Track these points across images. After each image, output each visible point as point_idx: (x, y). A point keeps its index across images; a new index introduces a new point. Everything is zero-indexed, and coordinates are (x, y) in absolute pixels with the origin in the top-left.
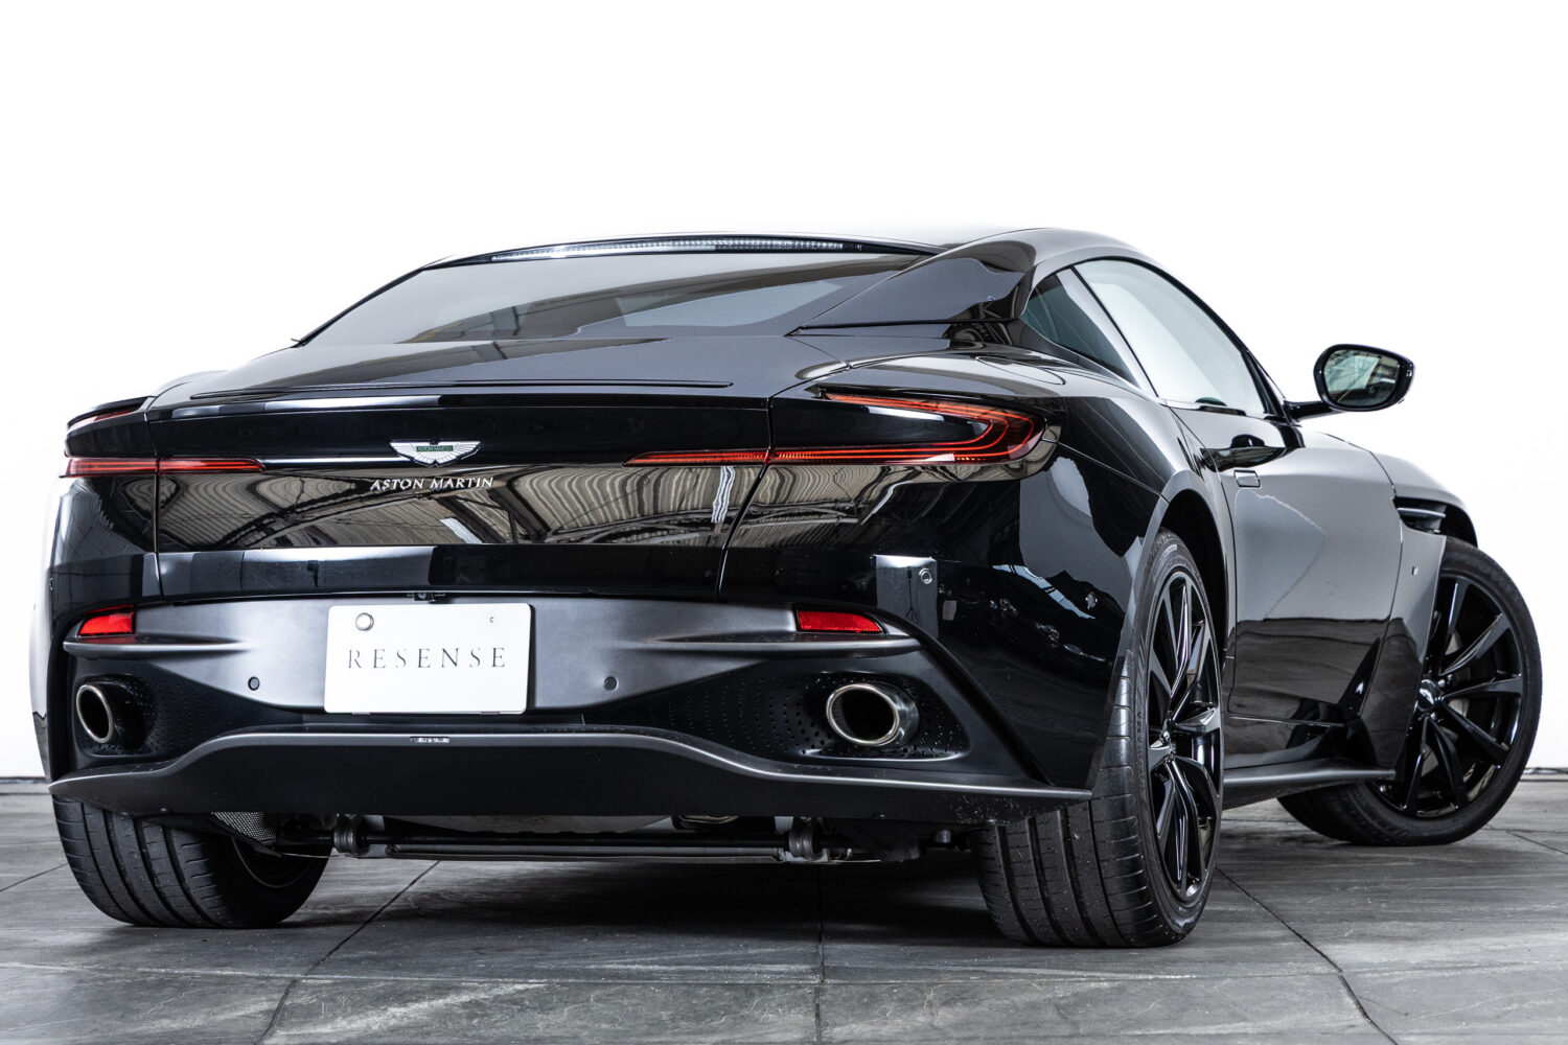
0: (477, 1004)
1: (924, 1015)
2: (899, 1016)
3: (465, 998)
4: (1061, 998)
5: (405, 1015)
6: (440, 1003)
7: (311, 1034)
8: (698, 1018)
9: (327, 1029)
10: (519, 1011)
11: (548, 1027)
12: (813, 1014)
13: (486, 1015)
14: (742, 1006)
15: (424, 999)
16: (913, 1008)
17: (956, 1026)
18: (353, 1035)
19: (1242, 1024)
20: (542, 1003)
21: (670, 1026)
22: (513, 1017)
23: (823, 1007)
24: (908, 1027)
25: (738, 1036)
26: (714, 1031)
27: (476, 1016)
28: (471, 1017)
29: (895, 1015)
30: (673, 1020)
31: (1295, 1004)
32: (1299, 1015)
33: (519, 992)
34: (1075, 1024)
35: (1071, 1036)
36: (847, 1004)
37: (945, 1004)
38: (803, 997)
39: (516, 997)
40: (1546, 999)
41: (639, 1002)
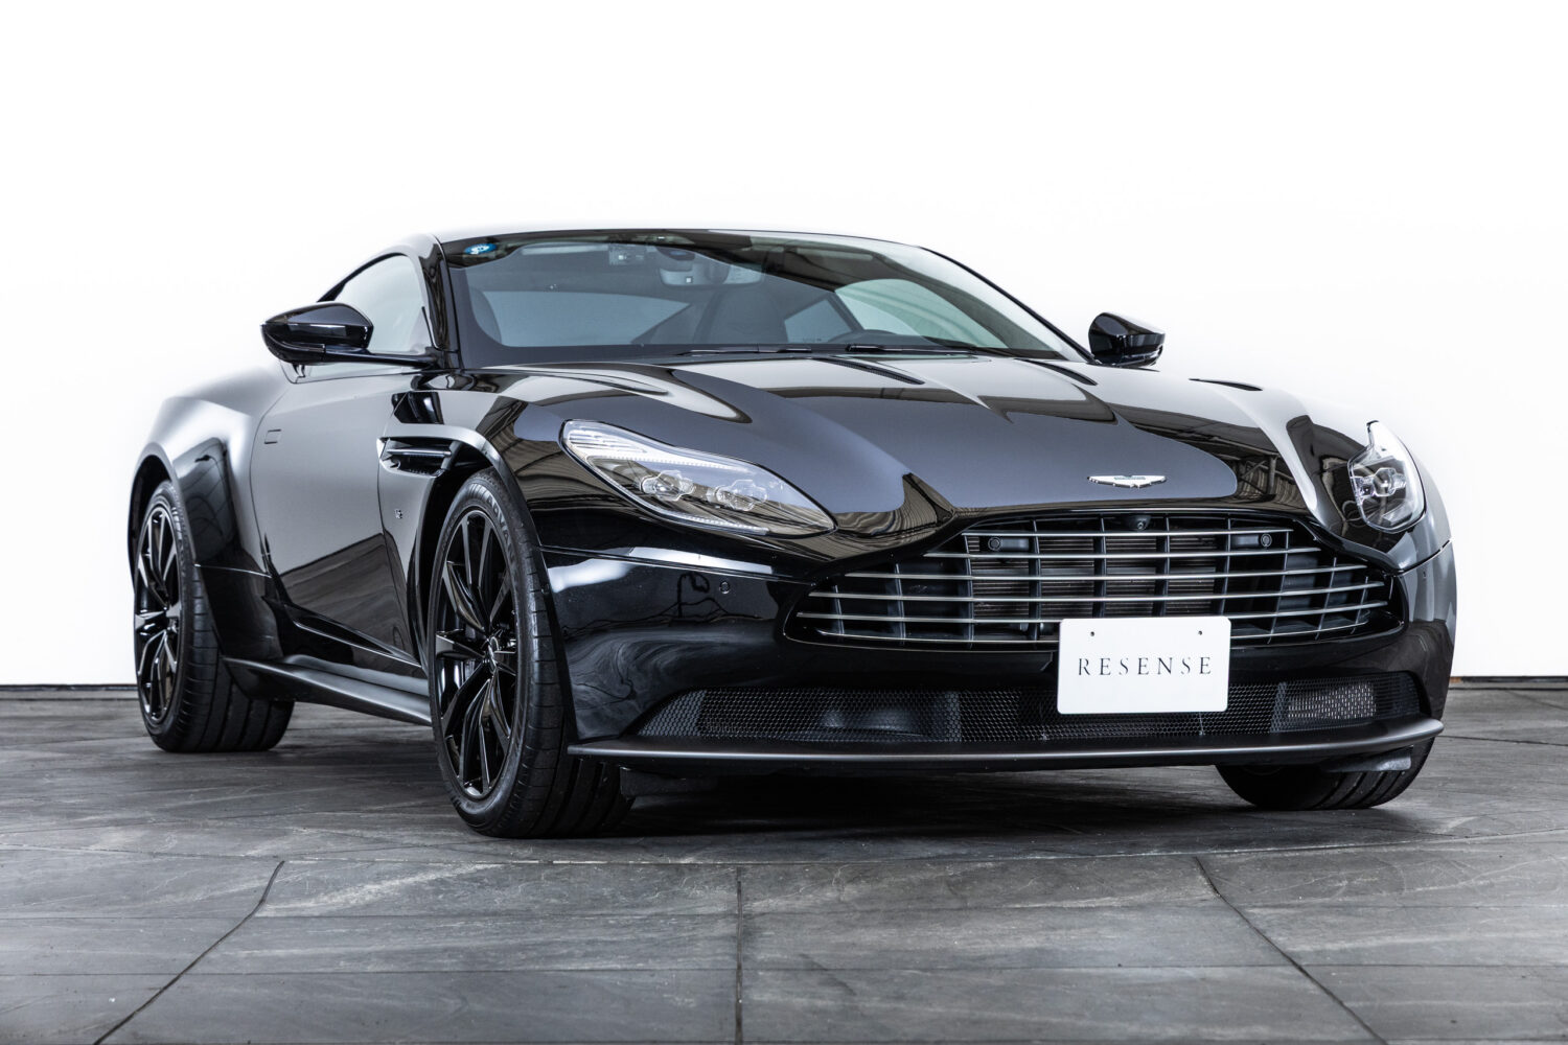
0: (442, 881)
1: (833, 890)
2: (811, 893)
3: (432, 876)
4: (952, 876)
5: (379, 892)
6: (410, 880)
7: (295, 909)
8: (635, 895)
9: (311, 904)
10: (479, 887)
11: (504, 901)
12: (736, 890)
13: (450, 891)
14: (673, 883)
15: (396, 878)
16: (823, 885)
17: (860, 901)
18: (334, 908)
19: (1108, 898)
20: (499, 881)
21: (611, 901)
22: (474, 893)
23: (744, 884)
24: (818, 901)
25: (670, 909)
26: (649, 905)
27: (441, 892)
28: (437, 893)
29: (807, 891)
30: (613, 896)
31: (1155, 881)
32: (1158, 891)
33: (478, 871)
34: (964, 898)
35: (959, 909)
36: (765, 882)
37: (851, 881)
38: (727, 875)
39: (476, 876)
40: (1372, 876)
41: (583, 879)
